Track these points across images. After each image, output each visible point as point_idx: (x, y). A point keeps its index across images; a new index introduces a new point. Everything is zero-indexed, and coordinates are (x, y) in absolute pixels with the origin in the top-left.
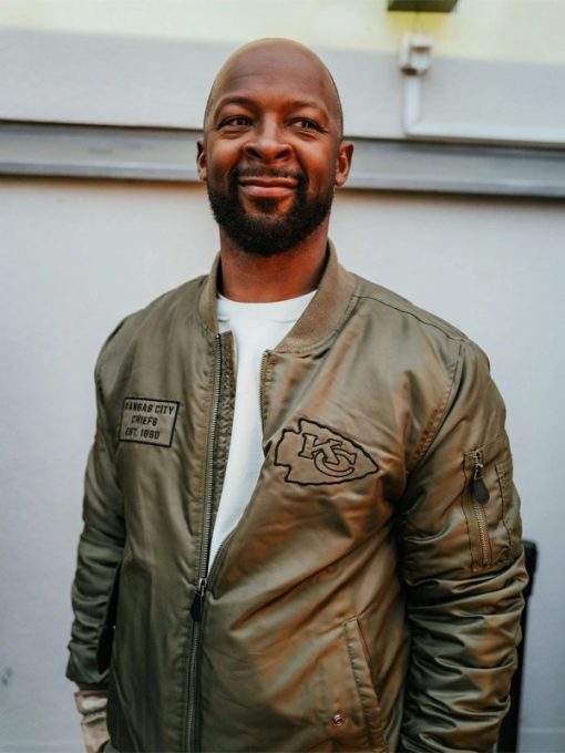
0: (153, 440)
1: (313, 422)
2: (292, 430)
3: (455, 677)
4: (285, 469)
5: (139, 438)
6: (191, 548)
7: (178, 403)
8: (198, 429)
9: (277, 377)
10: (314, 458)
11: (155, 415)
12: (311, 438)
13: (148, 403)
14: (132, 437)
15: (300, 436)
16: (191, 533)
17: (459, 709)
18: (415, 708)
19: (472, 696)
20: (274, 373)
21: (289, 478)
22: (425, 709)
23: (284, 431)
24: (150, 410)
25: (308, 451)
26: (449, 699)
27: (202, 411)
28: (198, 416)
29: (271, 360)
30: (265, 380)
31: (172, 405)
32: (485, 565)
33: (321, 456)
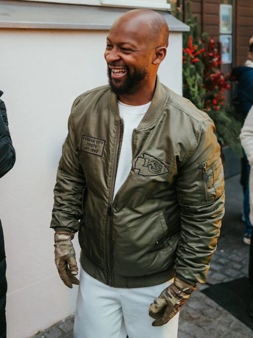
0: (95, 153)
1: (148, 155)
2: (141, 157)
3: (197, 239)
4: (138, 170)
5: (90, 152)
6: (108, 193)
7: (105, 141)
8: (111, 152)
9: (138, 138)
10: (148, 167)
11: (96, 144)
12: (147, 160)
13: (93, 139)
14: (87, 151)
15: (143, 159)
16: (108, 188)
17: (197, 249)
18: (183, 249)
19: (202, 245)
20: (137, 137)
21: (140, 174)
22: (186, 250)
23: (138, 157)
24: (94, 142)
25: (146, 164)
26: (194, 245)
27: (113, 146)
28: (111, 147)
29: (136, 132)
30: (134, 139)
31: (102, 141)
32: (206, 201)
33: (150, 166)
